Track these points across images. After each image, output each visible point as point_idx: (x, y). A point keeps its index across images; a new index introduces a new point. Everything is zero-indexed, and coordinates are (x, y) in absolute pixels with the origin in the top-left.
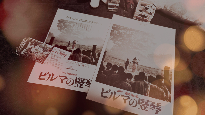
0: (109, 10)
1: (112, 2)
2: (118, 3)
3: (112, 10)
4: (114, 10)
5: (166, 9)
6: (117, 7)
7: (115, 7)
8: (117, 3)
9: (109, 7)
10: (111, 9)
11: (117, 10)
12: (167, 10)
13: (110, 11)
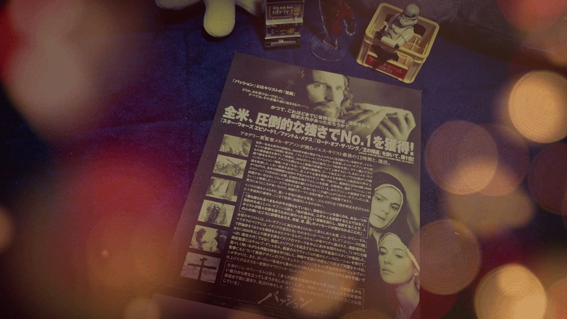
0: (269, 44)
1: (279, 15)
2: (299, 16)
3: (281, 42)
4: (285, 39)
5: (467, 20)
6: (297, 27)
7: (291, 31)
8: (294, 17)
9: (270, 32)
10: (277, 40)
11: (297, 39)
13: (272, 44)
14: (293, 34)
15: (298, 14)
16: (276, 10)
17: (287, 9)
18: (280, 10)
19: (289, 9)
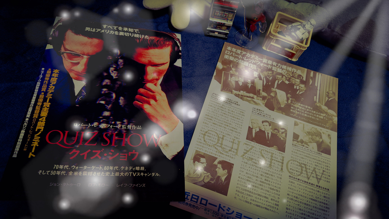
0: (209, 34)
1: (219, 16)
2: (231, 20)
3: (216, 34)
4: (219, 33)
5: (333, 31)
6: (228, 27)
7: (224, 28)
8: (228, 20)
9: (210, 25)
10: (214, 32)
11: (226, 34)
12: (335, 33)
14: (225, 30)
15: (230, 19)
16: (217, 13)
17: (224, 14)
18: (220, 13)
19: (225, 14)
